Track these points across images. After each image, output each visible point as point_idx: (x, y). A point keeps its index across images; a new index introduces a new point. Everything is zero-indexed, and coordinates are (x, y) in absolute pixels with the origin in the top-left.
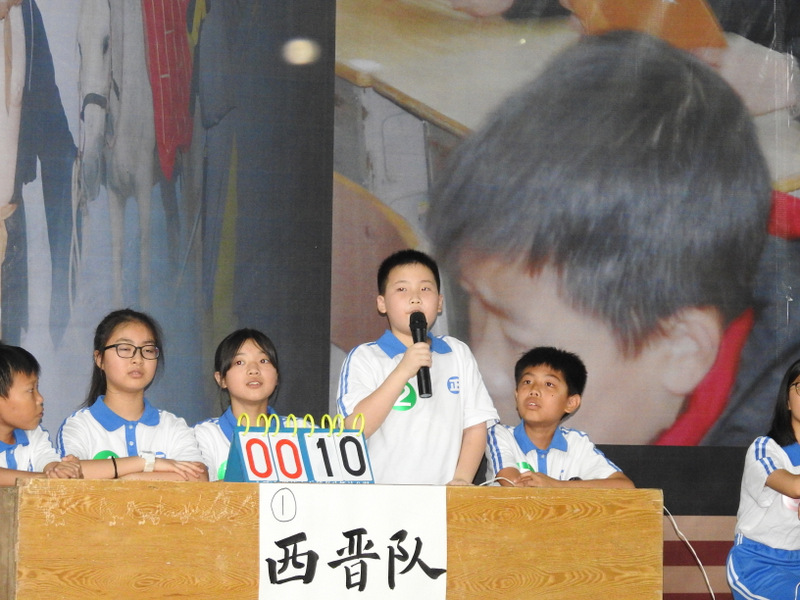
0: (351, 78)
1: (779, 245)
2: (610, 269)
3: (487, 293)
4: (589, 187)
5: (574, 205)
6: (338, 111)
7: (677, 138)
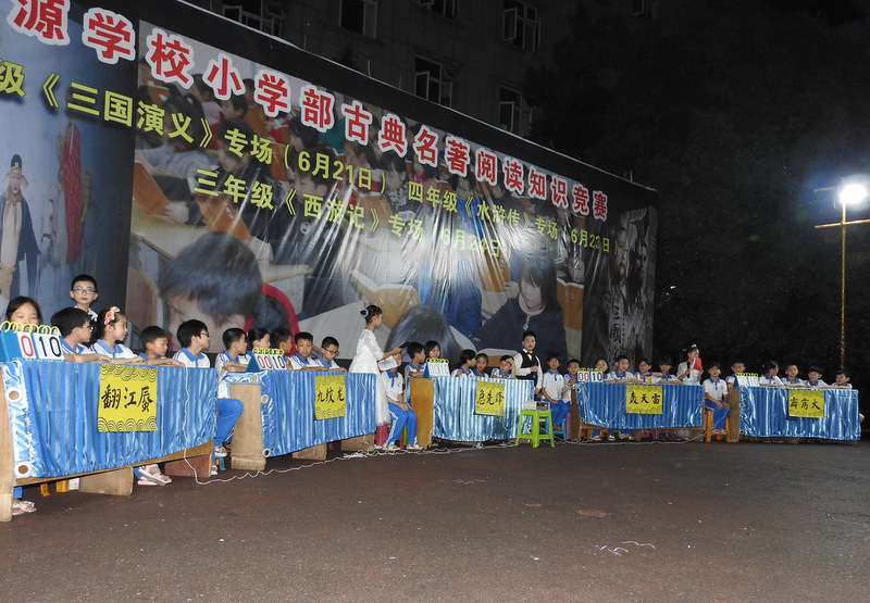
0: (135, 237)
1: (263, 298)
2: (213, 301)
3: (176, 306)
4: (209, 277)
5: (204, 282)
6: (131, 247)
7: (235, 265)
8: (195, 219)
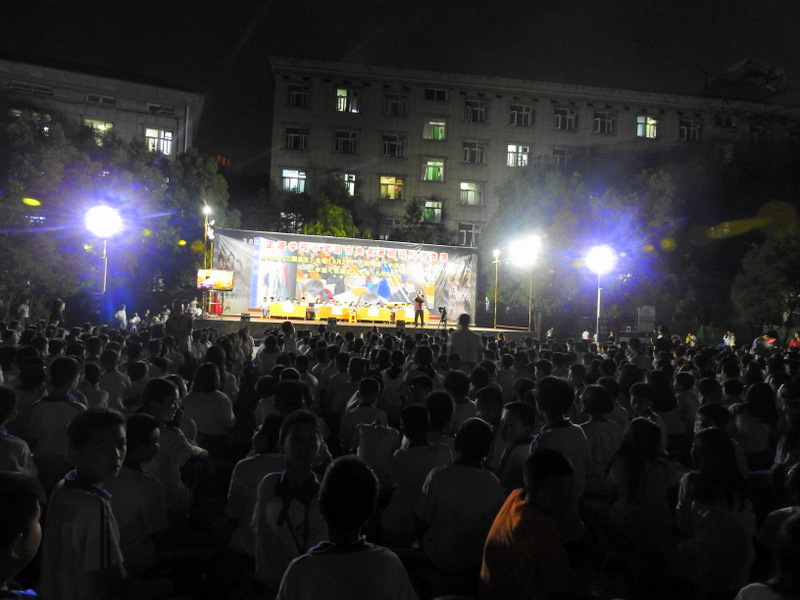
8: (309, 277)
